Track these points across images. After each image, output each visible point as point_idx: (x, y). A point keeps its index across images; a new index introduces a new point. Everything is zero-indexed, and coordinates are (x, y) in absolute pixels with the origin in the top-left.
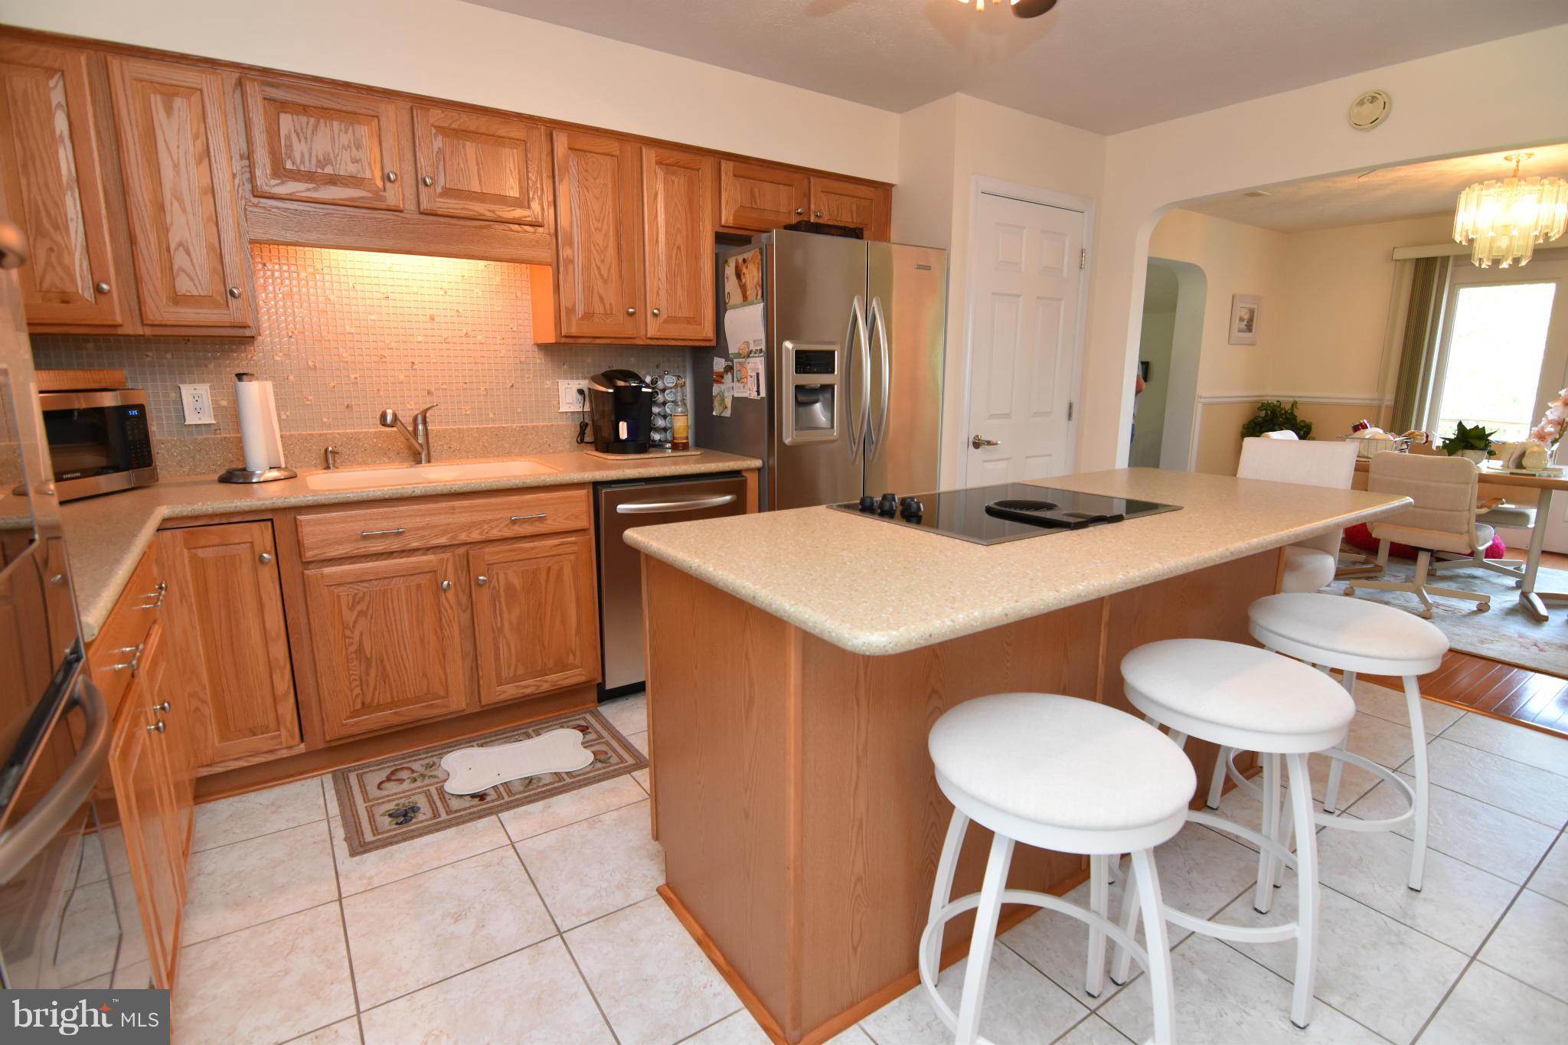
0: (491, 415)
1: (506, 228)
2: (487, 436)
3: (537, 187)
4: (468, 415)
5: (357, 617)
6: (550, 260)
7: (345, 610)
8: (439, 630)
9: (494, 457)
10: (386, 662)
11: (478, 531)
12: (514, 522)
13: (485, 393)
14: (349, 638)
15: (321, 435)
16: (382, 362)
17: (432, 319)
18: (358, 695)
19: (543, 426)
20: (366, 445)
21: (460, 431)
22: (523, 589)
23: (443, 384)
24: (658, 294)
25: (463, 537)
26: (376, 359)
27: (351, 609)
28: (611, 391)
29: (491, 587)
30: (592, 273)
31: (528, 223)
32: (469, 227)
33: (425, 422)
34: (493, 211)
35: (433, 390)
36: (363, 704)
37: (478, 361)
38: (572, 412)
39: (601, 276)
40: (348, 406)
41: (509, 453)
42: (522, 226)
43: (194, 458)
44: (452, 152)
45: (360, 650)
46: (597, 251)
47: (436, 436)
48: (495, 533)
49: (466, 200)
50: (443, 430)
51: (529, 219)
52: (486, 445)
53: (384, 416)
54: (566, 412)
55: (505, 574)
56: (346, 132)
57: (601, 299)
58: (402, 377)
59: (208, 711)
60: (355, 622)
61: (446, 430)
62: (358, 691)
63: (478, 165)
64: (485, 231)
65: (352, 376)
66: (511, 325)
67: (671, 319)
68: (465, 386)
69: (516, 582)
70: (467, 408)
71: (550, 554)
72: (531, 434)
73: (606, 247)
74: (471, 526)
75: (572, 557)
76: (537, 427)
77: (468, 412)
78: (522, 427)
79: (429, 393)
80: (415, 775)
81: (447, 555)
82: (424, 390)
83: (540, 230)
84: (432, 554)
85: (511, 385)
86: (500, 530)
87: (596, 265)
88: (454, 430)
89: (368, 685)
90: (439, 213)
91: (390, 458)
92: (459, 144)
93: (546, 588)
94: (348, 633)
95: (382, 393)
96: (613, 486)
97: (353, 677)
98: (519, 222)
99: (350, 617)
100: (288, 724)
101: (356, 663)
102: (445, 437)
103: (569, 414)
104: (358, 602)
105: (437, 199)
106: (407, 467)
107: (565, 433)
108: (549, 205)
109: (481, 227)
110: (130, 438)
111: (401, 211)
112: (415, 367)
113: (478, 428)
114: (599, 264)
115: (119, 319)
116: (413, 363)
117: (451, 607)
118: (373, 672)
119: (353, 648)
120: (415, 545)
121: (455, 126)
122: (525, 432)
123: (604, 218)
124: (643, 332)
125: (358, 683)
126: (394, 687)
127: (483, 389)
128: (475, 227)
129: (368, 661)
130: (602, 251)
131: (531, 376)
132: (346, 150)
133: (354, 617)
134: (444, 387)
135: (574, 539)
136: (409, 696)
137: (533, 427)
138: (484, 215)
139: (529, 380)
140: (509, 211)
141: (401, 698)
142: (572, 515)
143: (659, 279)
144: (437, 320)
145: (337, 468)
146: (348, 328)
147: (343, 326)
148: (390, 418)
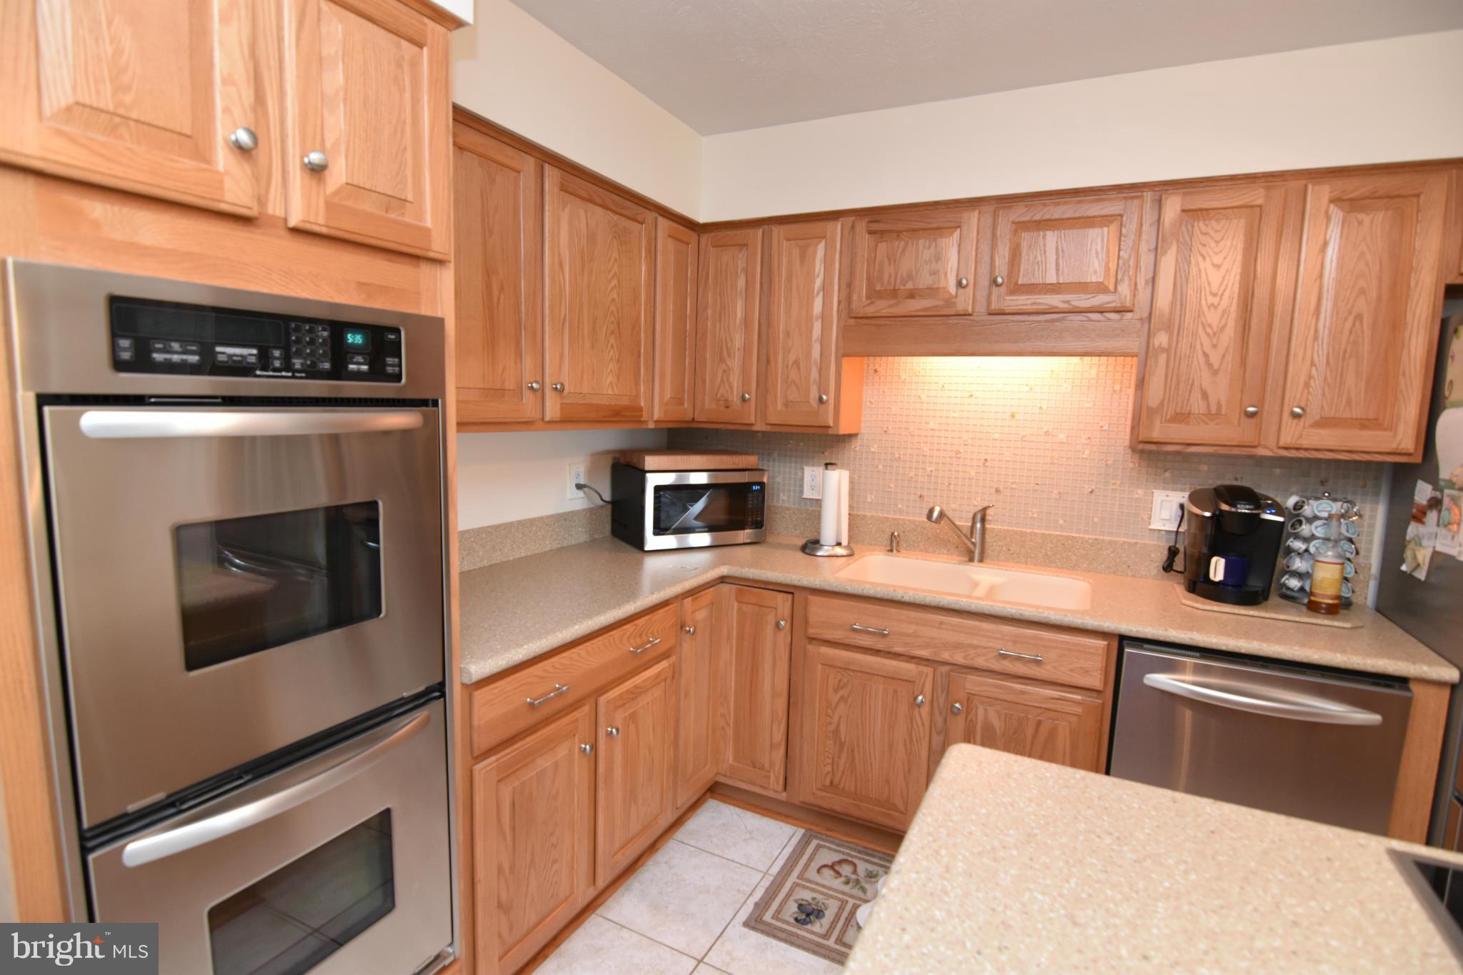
0: (1061, 522)
1: (1084, 319)
2: (1052, 544)
3: (1129, 266)
4: (1035, 518)
5: (839, 700)
6: (1135, 350)
7: (830, 690)
8: (908, 742)
9: (1056, 567)
10: (856, 753)
11: (963, 654)
12: (1004, 657)
13: (1057, 497)
14: (830, 717)
15: (894, 519)
16: (957, 458)
17: (1013, 416)
18: (828, 772)
19: (1124, 543)
20: (929, 534)
21: (1023, 534)
22: (1004, 734)
23: (1012, 483)
24: (1307, 385)
25: (946, 656)
26: (953, 454)
27: (836, 691)
28: (1208, 514)
29: (968, 719)
30: (1195, 362)
31: (1112, 309)
32: (1039, 322)
33: (983, 520)
34: (1067, 302)
35: (1001, 487)
36: (831, 782)
37: (1056, 461)
38: (1166, 531)
39: (1209, 365)
40: (921, 496)
41: (1075, 566)
42: (1105, 314)
43: (804, 524)
44: (1030, 247)
45: (836, 732)
46: (1208, 335)
47: (997, 535)
48: (980, 662)
49: (1040, 294)
50: (1004, 530)
51: (1113, 305)
52: (1049, 553)
53: (931, 511)
54: (1159, 530)
55: (986, 710)
56: (929, 248)
57: (1205, 395)
58: (973, 473)
59: (730, 732)
60: (837, 705)
61: (1008, 531)
62: (829, 768)
63: (1057, 254)
64: (1057, 324)
65: (929, 469)
66: (1102, 423)
67: (1324, 423)
68: (1037, 487)
69: (997, 723)
70: (1035, 510)
71: (1044, 706)
72: (1107, 549)
73: (1223, 328)
74: (958, 646)
75: (1074, 719)
76: (1115, 542)
77: (1035, 515)
78: (1096, 539)
79: (997, 491)
80: (854, 877)
81: (929, 670)
82: (991, 487)
83: (1129, 315)
84: (916, 664)
85: (1090, 490)
86: (986, 660)
87: (1204, 353)
88: (1016, 532)
89: (838, 767)
90: (1007, 311)
91: (949, 550)
92: (1039, 235)
93: (1032, 743)
94: (830, 712)
95: (952, 487)
96: (1145, 646)
97: (827, 754)
98: (1101, 311)
99: (835, 698)
100: (776, 769)
101: (831, 742)
102: (1005, 538)
103: (1164, 533)
104: (842, 688)
105: (1007, 298)
106: (955, 564)
107: (1153, 555)
108: (1147, 283)
109: (1054, 321)
110: (750, 506)
111: (970, 315)
112: (988, 464)
113: (1042, 534)
114: (1207, 348)
115: (752, 420)
116: (986, 460)
117: (923, 724)
118: (844, 756)
119: (832, 728)
120: (898, 649)
121: (1037, 217)
122: (1099, 546)
123: (1224, 290)
124: (1272, 442)
125: (830, 761)
126: (859, 778)
127: (1056, 492)
128: (1046, 321)
129: (842, 744)
130: (1215, 334)
131: (1118, 482)
132: (927, 264)
133: (837, 700)
134: (1014, 486)
135: (1079, 697)
136: (870, 796)
137: (1110, 542)
138: (1058, 308)
139: (1114, 487)
140: (1087, 299)
141: (863, 794)
142: (1081, 668)
143: (1313, 364)
144: (1017, 417)
145: (898, 551)
146: (932, 425)
147: (928, 423)
148: (935, 514)
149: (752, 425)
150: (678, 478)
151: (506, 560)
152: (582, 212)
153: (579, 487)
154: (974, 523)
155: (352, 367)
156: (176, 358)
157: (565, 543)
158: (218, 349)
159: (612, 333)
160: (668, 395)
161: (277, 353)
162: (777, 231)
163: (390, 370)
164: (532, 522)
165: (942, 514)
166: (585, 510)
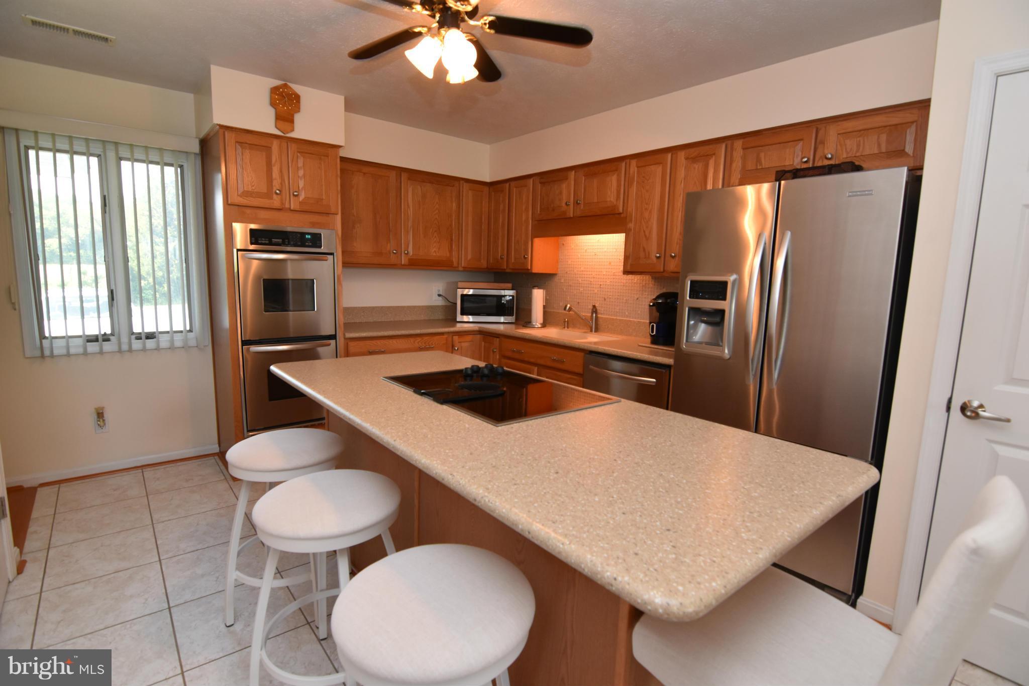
1: (607, 217)
3: (620, 193)
12: (554, 360)
13: (626, 302)
17: (610, 263)
25: (539, 361)
30: (641, 235)
35: (606, 297)
37: (625, 284)
39: (646, 236)
42: (613, 215)
46: (645, 222)
49: (592, 207)
52: (622, 328)
53: (566, 306)
57: (644, 250)
63: (597, 189)
65: (581, 290)
68: (619, 298)
70: (617, 308)
72: (642, 326)
73: (650, 218)
77: (617, 311)
78: (639, 321)
81: (535, 368)
82: (602, 297)
85: (637, 298)
87: (643, 230)
90: (582, 216)
105: (582, 209)
111: (571, 217)
112: (601, 286)
115: (505, 267)
120: (526, 359)
121: (591, 173)
123: (650, 202)
127: (625, 299)
130: (647, 222)
131: (647, 294)
132: (557, 196)
134: (610, 297)
137: (644, 323)
138: (597, 213)
139: (645, 296)
142: (576, 365)
144: (612, 264)
145: (568, 328)
146: (582, 269)
147: (580, 268)
148: (568, 308)
149: (505, 269)
150: (473, 292)
151: (401, 320)
152: (419, 187)
153: (439, 295)
154: (592, 314)
155: (307, 244)
156: (263, 242)
157: (432, 318)
158: (273, 240)
159: (436, 231)
160: (469, 257)
161: (287, 240)
162: (513, 184)
163: (318, 244)
164: (415, 307)
165: (570, 309)
166: (442, 306)
